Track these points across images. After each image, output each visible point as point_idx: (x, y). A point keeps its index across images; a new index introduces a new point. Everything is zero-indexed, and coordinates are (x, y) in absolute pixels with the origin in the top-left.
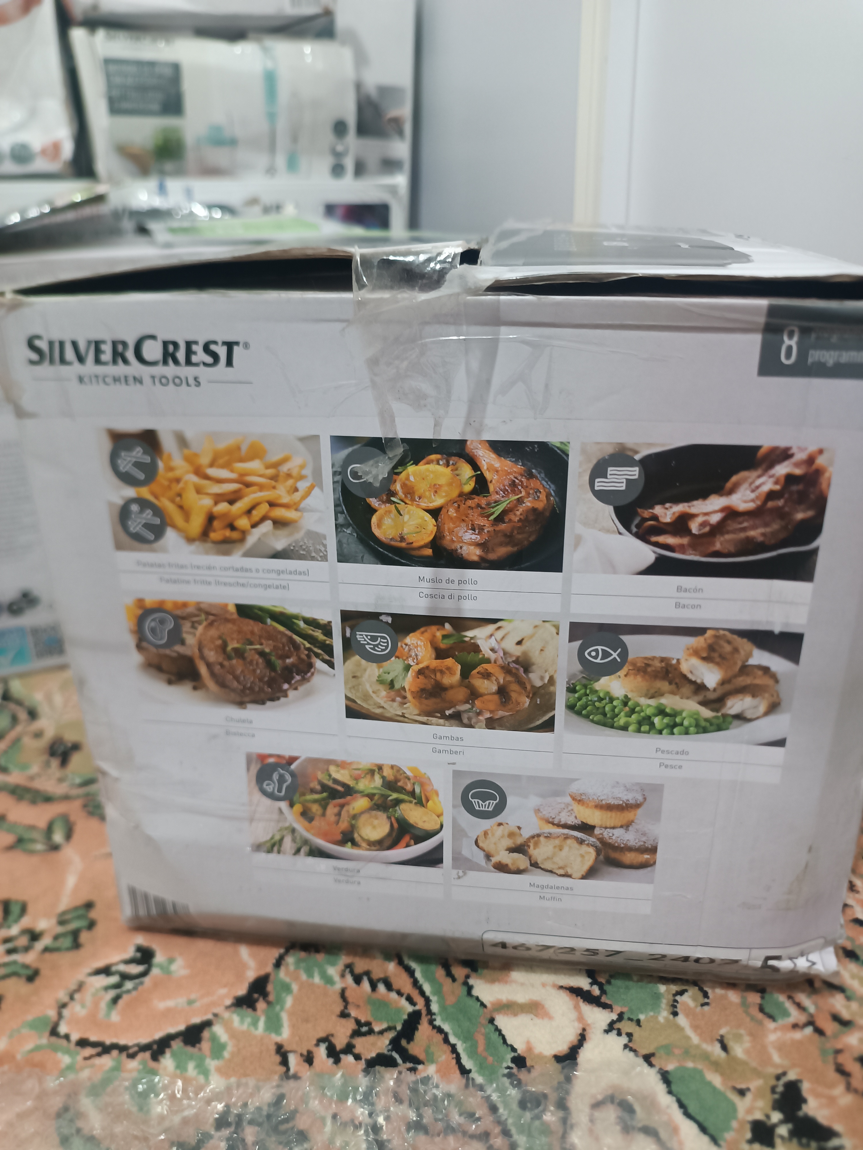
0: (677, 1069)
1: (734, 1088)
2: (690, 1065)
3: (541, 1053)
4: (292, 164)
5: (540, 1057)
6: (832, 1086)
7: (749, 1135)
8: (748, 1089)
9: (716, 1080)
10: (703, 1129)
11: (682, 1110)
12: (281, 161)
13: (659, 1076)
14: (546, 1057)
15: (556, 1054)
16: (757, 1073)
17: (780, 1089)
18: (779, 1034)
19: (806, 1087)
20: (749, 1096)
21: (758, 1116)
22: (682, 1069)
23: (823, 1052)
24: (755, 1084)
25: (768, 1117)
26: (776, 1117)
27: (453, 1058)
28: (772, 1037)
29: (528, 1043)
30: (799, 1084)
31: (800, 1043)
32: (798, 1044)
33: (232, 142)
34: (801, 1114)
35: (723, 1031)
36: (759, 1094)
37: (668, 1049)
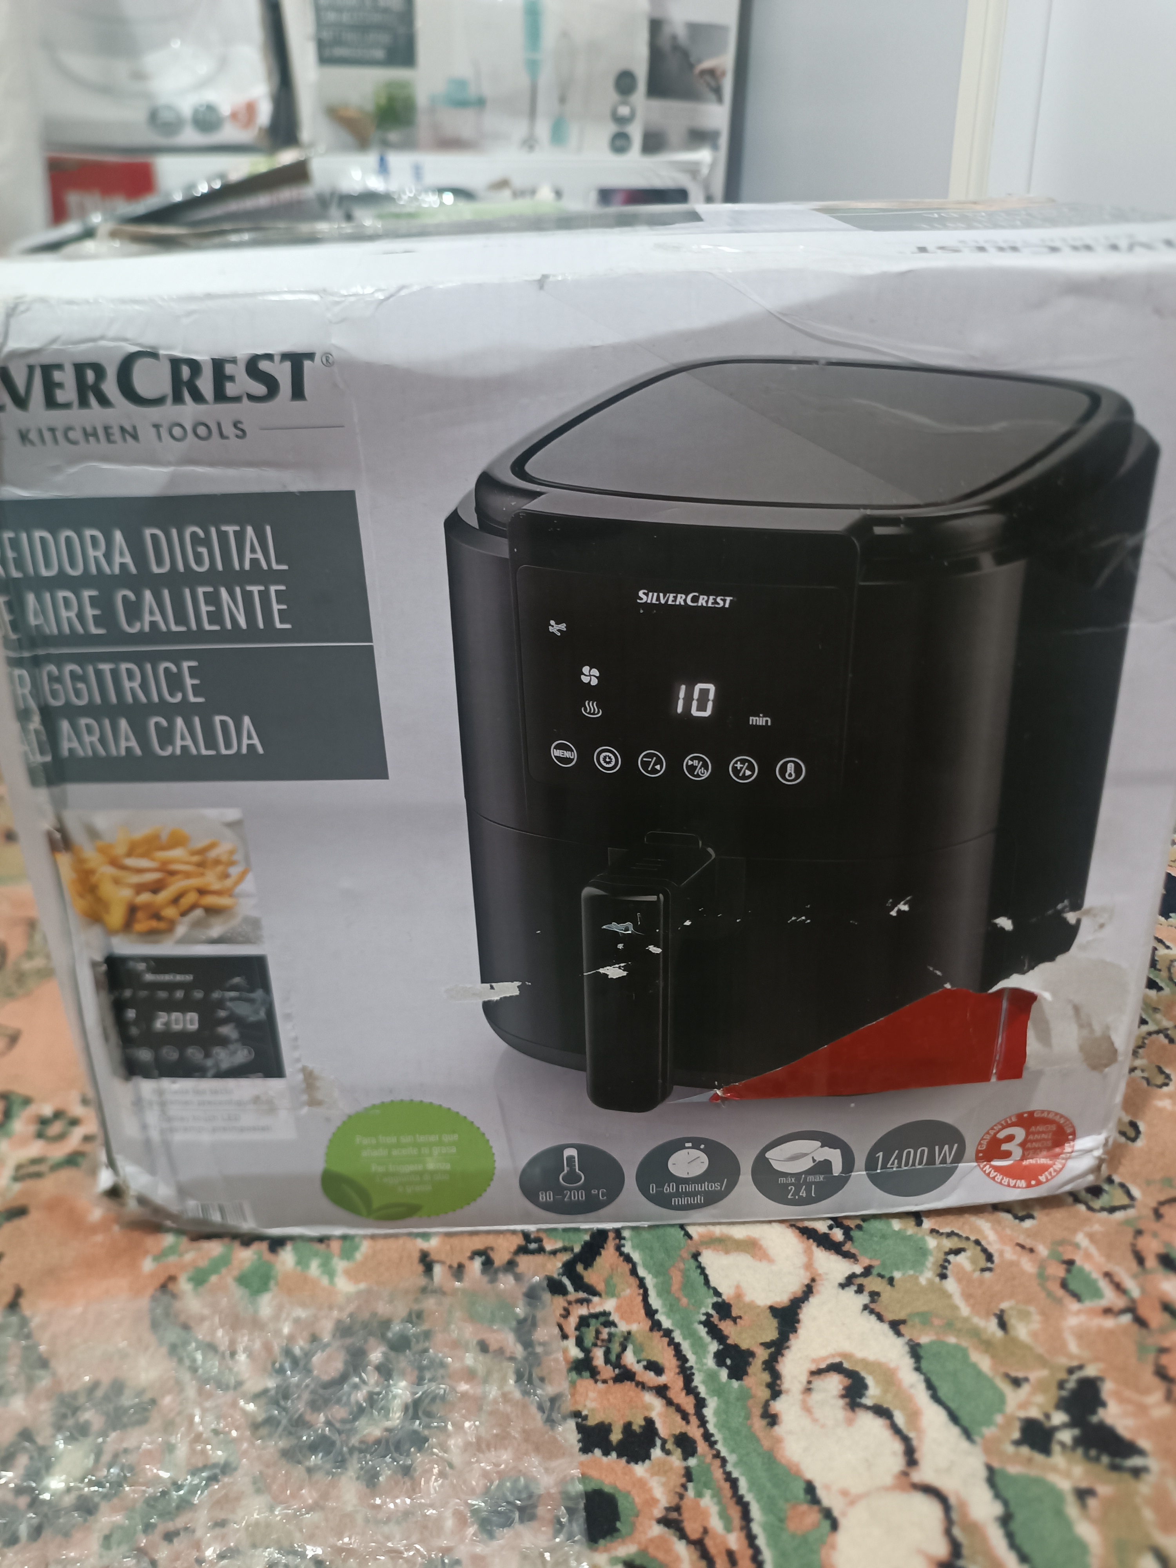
0: (932, 1343)
1: (1007, 1376)
2: (952, 1340)
3: (753, 1302)
4: (558, 135)
5: (752, 1306)
6: (1147, 1391)
7: (1016, 1435)
8: (1026, 1380)
9: (984, 1363)
10: (954, 1418)
11: (930, 1392)
12: (543, 129)
13: (907, 1349)
14: (759, 1307)
15: (773, 1305)
16: (1043, 1362)
17: (1071, 1385)
18: (1082, 1318)
19: (1107, 1389)
20: (1026, 1389)
21: (1034, 1413)
22: (940, 1343)
23: (1142, 1348)
24: (1036, 1374)
25: (1048, 1416)
26: (1059, 1418)
27: (639, 1294)
28: (1073, 1321)
29: (738, 1287)
30: (1099, 1383)
31: (1111, 1332)
32: (1107, 1335)
33: (480, 103)
34: (1094, 1419)
35: (1004, 1305)
36: (1041, 1387)
37: (925, 1318)
